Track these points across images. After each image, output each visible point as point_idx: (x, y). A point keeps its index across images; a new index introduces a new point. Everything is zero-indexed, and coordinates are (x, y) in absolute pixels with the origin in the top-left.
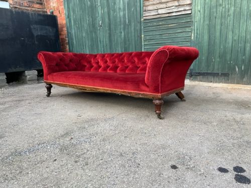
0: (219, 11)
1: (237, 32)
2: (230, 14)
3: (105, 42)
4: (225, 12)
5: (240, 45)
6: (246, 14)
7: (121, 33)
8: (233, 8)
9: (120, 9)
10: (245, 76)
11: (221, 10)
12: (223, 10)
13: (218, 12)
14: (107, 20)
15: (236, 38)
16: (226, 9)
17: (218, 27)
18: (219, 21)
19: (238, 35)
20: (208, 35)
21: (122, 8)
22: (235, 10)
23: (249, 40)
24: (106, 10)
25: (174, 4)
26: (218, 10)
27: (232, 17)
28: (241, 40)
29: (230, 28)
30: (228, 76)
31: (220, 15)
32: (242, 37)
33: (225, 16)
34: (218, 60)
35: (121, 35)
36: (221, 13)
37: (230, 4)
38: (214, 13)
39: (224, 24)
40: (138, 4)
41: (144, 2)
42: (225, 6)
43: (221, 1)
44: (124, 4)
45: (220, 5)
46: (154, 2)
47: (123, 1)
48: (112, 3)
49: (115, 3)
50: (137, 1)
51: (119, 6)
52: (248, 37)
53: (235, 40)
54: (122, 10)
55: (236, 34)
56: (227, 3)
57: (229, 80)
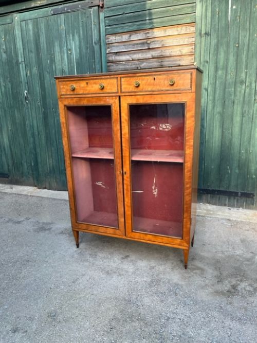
0: (240, 92)
3: (36, 129)
4: (250, 94)
9: (63, 71)
11: (243, 91)
12: (247, 90)
13: (238, 94)
14: (38, 89)
16: (251, 89)
17: (237, 119)
18: (239, 109)
20: (220, 130)
21: (67, 70)
24: (35, 70)
26: (239, 89)
30: (252, 198)
31: (242, 99)
33: (249, 101)
34: (237, 171)
36: (242, 96)
38: (231, 95)
39: (248, 115)
40: (98, 66)
41: (109, 64)
42: (251, 84)
43: (243, 75)
44: (70, 64)
45: (242, 82)
46: (127, 67)
47: (69, 58)
48: (48, 59)
49: (53, 61)
50: (96, 60)
51: (61, 67)
54: (67, 73)
56: (254, 79)
57: (253, 204)
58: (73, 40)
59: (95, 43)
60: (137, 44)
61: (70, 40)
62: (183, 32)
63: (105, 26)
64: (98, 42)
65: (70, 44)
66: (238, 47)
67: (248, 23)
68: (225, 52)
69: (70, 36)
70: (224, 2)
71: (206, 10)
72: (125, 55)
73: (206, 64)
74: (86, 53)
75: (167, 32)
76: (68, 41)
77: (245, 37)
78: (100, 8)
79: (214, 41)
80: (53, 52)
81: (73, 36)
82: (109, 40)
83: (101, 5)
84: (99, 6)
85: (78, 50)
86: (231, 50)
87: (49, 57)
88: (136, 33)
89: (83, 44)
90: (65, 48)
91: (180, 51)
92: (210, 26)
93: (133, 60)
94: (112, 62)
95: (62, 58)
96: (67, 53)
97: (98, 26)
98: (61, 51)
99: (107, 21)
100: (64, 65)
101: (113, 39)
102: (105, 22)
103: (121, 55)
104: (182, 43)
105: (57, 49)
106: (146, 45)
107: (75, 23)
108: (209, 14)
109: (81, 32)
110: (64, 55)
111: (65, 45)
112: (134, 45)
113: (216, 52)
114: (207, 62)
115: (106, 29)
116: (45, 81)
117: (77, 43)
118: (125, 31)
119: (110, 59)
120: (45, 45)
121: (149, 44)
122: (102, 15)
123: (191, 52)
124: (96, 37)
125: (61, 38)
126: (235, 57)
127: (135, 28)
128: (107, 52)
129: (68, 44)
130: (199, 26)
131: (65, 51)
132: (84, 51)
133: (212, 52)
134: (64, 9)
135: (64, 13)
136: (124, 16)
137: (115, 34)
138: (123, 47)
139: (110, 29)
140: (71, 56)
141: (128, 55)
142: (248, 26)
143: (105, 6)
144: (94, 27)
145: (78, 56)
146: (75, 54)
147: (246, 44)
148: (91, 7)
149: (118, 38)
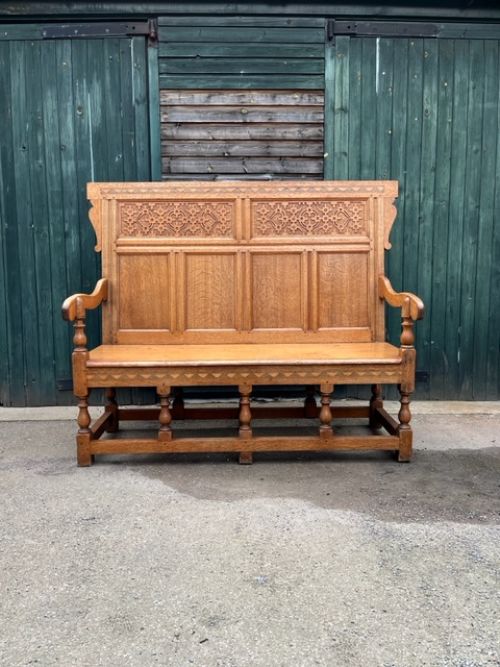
1: (441, 264)
2: (425, 216)
4: (412, 209)
5: (449, 299)
6: (461, 217)
7: (66, 235)
8: (431, 202)
9: (61, 148)
10: (466, 378)
11: (402, 204)
12: (408, 203)
15: (438, 279)
16: (413, 201)
17: (396, 248)
18: (398, 231)
19: (443, 272)
21: (71, 147)
22: (435, 208)
23: (470, 285)
25: (268, 167)
27: (428, 223)
28: (452, 286)
29: (426, 252)
30: (427, 381)
31: (400, 216)
32: (452, 277)
33: (412, 220)
35: (64, 246)
36: (401, 210)
37: (424, 192)
39: (411, 242)
40: (141, 144)
41: (164, 143)
42: (413, 193)
44: (80, 135)
46: (203, 150)
47: (78, 124)
48: (26, 122)
49: (37, 126)
50: (137, 133)
51: (57, 139)
52: (468, 278)
53: (438, 285)
54: (72, 153)
55: (439, 270)
56: (417, 186)
57: (428, 390)
59: (137, 101)
60: (223, 113)
61: (81, 90)
62: (305, 102)
63: (160, 74)
64: (144, 100)
65: (82, 97)
66: (392, 134)
67: (405, 100)
68: (372, 142)
69: (81, 82)
70: (369, 63)
71: (342, 71)
72: (198, 129)
73: (343, 156)
74: (116, 118)
75: (277, 99)
76: (78, 92)
77: (401, 119)
78: (149, 42)
79: (355, 123)
80: (39, 110)
81: (90, 82)
82: (167, 99)
83: (152, 35)
84: (147, 36)
85: (99, 110)
86: (381, 138)
87: (29, 118)
88: (220, 94)
89: (110, 100)
90: (70, 104)
91: (300, 132)
92: (348, 97)
93: (214, 139)
94: (173, 139)
95: (61, 122)
96: (74, 115)
97: (144, 72)
98: (60, 109)
99: (164, 65)
100: (63, 137)
101: (173, 97)
102: (159, 68)
103: (192, 129)
104: (302, 120)
105: (50, 104)
106: (240, 116)
107: (95, 61)
108: (346, 80)
109: (108, 78)
110: (66, 118)
111: (71, 98)
112: (216, 113)
113: (358, 140)
114: (345, 154)
115: (160, 79)
116: (17, 165)
117: (98, 97)
118: (200, 86)
119: (168, 132)
120: (23, 95)
121: (244, 114)
122: (152, 53)
123: (319, 136)
124: (139, 90)
125: (61, 84)
126: (388, 151)
127: (218, 84)
128: (163, 121)
129: (78, 96)
130: (331, 96)
131: (69, 110)
132: (112, 113)
133: (352, 140)
134: (72, 30)
135: (71, 39)
136: (198, 61)
137: (179, 89)
138: (194, 114)
139: (169, 80)
140: (83, 121)
141: (204, 128)
142: (405, 105)
143: (160, 39)
144: (135, 72)
145: (99, 121)
146: (91, 118)
147: (403, 131)
148: (130, 36)
149: (185, 98)
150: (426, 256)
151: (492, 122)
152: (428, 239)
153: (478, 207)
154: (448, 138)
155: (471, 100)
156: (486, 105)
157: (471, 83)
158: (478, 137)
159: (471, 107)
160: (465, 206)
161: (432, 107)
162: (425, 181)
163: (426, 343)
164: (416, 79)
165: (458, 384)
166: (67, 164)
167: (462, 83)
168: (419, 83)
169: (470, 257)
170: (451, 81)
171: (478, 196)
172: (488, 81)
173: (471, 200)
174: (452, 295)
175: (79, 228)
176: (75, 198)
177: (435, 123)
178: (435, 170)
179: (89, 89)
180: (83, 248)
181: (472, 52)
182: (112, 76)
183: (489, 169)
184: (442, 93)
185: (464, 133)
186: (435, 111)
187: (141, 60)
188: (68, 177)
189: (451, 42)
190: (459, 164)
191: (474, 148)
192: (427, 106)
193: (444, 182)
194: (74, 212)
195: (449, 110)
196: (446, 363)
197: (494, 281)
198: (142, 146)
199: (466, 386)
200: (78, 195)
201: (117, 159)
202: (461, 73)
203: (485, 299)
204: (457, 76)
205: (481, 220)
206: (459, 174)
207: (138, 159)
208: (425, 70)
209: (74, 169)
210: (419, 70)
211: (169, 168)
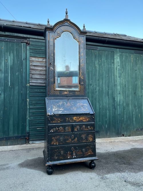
0: (90, 88)
1: (101, 102)
2: (97, 91)
4: (94, 90)
6: (105, 92)
8: (98, 88)
9: (0, 70)
10: (108, 132)
11: (91, 88)
15: (100, 107)
16: (94, 88)
18: (91, 95)
19: (102, 105)
21: (3, 70)
22: (99, 89)
23: (108, 108)
26: (90, 87)
27: (98, 93)
30: (99, 133)
31: (91, 91)
32: (104, 106)
33: (94, 92)
36: (91, 90)
38: (87, 89)
39: (94, 97)
40: (24, 70)
41: (30, 70)
42: (94, 85)
43: (91, 82)
44: (6, 67)
45: (91, 85)
46: (41, 73)
47: (6, 64)
50: (23, 67)
52: (107, 106)
53: (100, 108)
54: (4, 72)
55: (101, 104)
56: (95, 84)
57: (99, 135)
58: (9, 55)
59: (23, 59)
61: (7, 55)
63: (30, 53)
64: (25, 59)
65: (7, 57)
66: (88, 71)
67: (91, 64)
69: (7, 53)
72: (40, 67)
76: (6, 55)
77: (90, 68)
78: (27, 45)
81: (10, 53)
82: (32, 59)
83: (28, 43)
84: (27, 43)
85: (12, 61)
89: (16, 58)
90: (4, 58)
93: (44, 70)
95: (1, 63)
96: (5, 61)
97: (25, 52)
100: (1, 67)
101: (33, 59)
102: (30, 51)
103: (38, 67)
107: (12, 48)
109: (15, 53)
111: (4, 57)
112: (45, 64)
115: (30, 54)
117: (12, 57)
118: (41, 57)
119: (32, 68)
122: (28, 47)
124: (24, 56)
125: (1, 53)
126: (88, 75)
128: (30, 64)
131: (3, 60)
132: (16, 62)
134: (5, 39)
135: (5, 41)
136: (40, 50)
137: (35, 57)
138: (39, 63)
139: (32, 54)
140: (7, 63)
141: (42, 67)
142: (91, 65)
143: (30, 44)
144: (23, 52)
145: (12, 64)
146: (10, 62)
147: (91, 71)
148: (22, 42)
149: (37, 59)
150: (97, 101)
151: (111, 70)
152: (98, 97)
153: (109, 89)
154: (101, 73)
155: (106, 64)
156: (109, 66)
157: (106, 61)
158: (108, 73)
159: (106, 66)
160: (106, 89)
161: (97, 66)
162: (96, 83)
163: (98, 123)
164: (94, 59)
165: (106, 134)
166: (2, 75)
167: (104, 61)
168: (94, 60)
169: (107, 101)
170: (101, 60)
171: (108, 87)
172: (109, 61)
173: (107, 87)
174: (104, 111)
175: (4, 93)
176: (4, 84)
177: (98, 69)
178: (99, 80)
179: (10, 55)
180: (5, 98)
181: (106, 54)
182: (16, 52)
183: (110, 81)
184: (99, 63)
185: (104, 72)
186: (98, 67)
187: (25, 49)
188: (2, 78)
189: (101, 51)
190: (104, 79)
191: (107, 76)
192: (96, 66)
193: (101, 83)
194: (3, 88)
195: (101, 67)
196: (103, 128)
197: (113, 107)
198: (24, 71)
199: (108, 134)
200: (5, 84)
201: (17, 74)
202: (103, 58)
203: (111, 112)
204: (102, 59)
205: (109, 93)
206: (104, 81)
207: (23, 75)
208: (95, 57)
209: (4, 76)
210: (94, 57)
211: (32, 77)
